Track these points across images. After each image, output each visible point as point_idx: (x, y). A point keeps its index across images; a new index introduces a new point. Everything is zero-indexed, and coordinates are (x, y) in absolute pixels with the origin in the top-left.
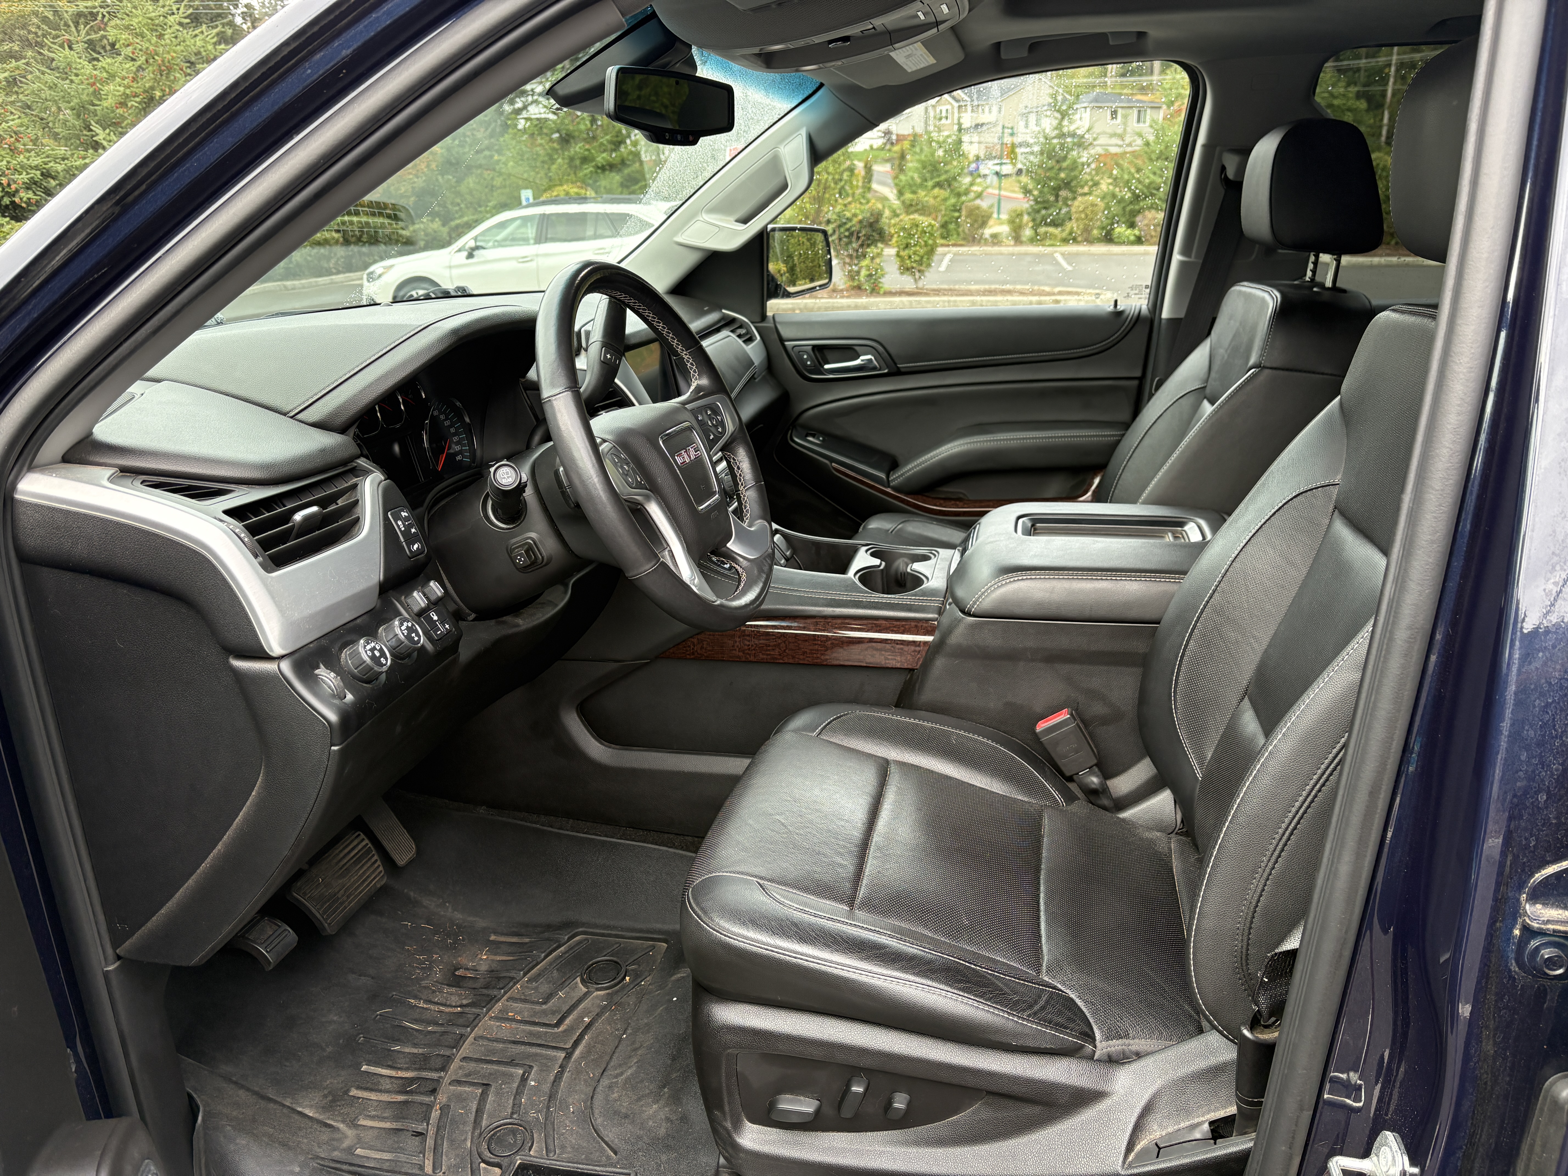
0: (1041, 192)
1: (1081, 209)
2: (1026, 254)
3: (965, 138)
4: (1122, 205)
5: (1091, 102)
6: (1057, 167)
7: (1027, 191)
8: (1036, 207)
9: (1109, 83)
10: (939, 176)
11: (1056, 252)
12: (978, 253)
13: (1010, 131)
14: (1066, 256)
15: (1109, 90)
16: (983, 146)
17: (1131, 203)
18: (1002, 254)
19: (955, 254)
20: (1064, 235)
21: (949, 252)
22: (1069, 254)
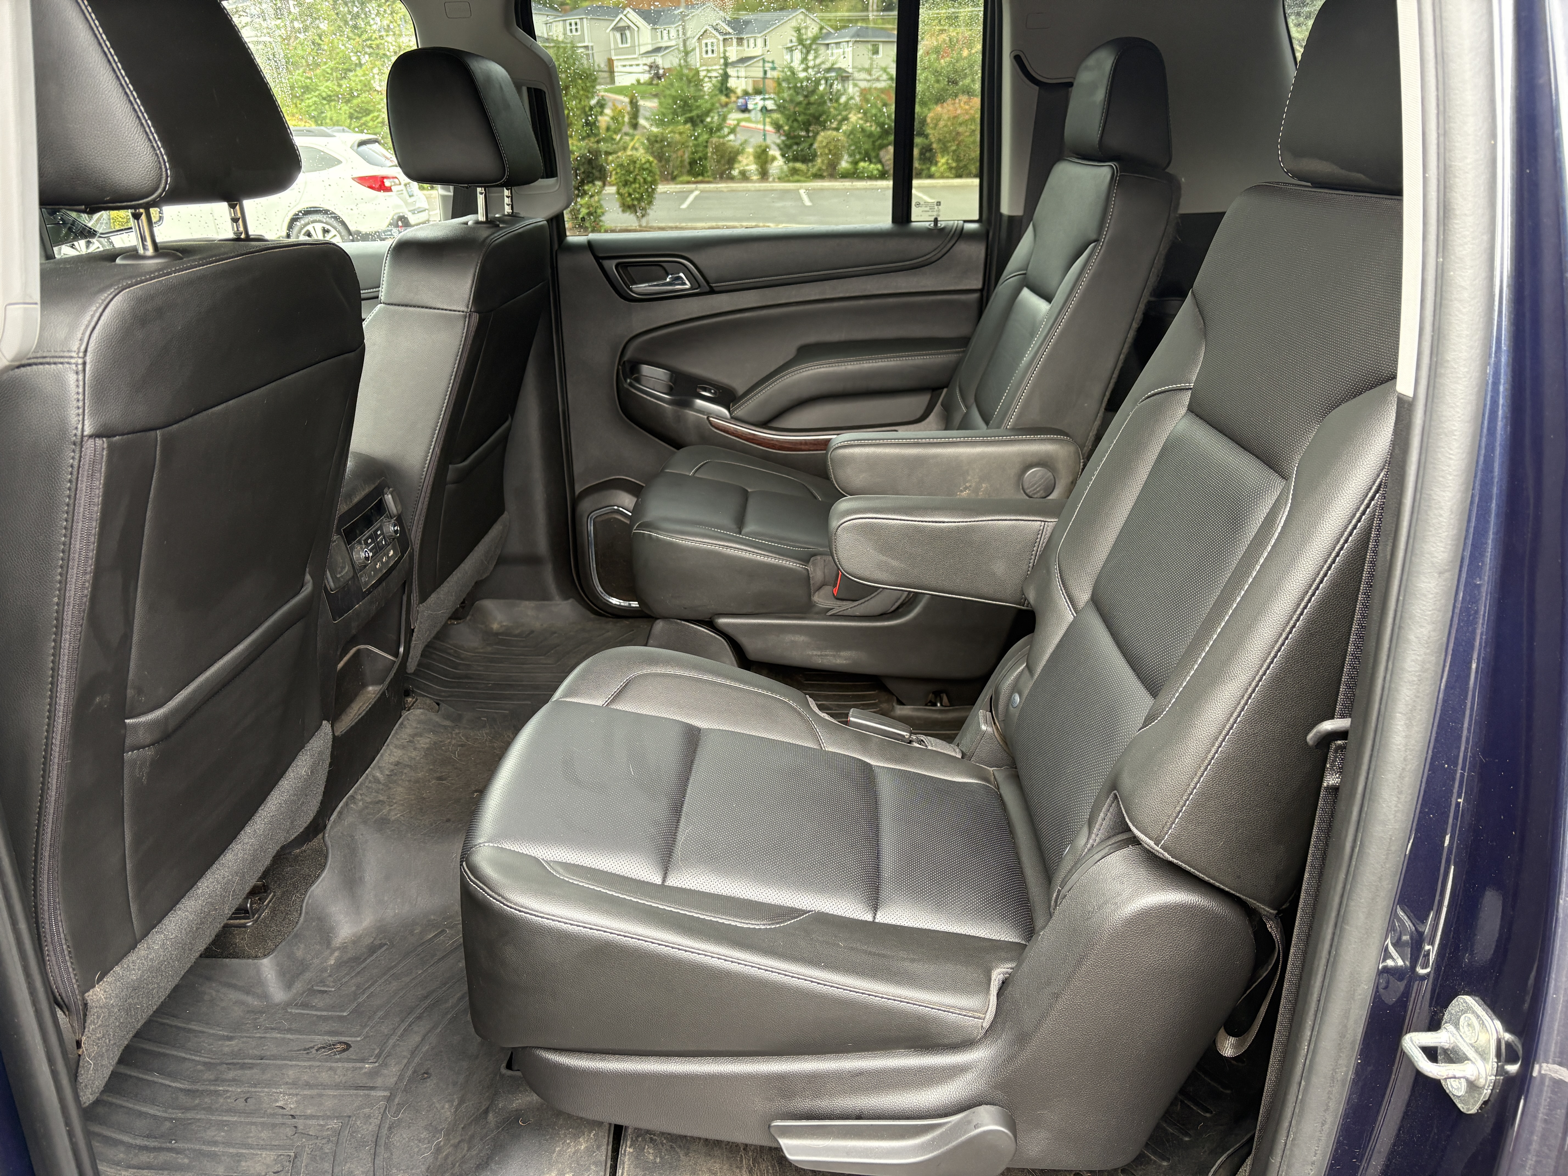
0: (791, 127)
1: (824, 144)
2: (773, 190)
3: (731, 71)
4: (872, 140)
5: (852, 37)
6: (805, 102)
7: (778, 127)
8: (788, 143)
9: (871, 17)
10: (691, 111)
11: (801, 188)
12: (725, 190)
13: (770, 65)
14: (811, 193)
15: (871, 25)
16: (750, 81)
17: (880, 137)
18: (749, 191)
19: (702, 191)
20: (814, 170)
21: (696, 189)
22: (814, 189)
